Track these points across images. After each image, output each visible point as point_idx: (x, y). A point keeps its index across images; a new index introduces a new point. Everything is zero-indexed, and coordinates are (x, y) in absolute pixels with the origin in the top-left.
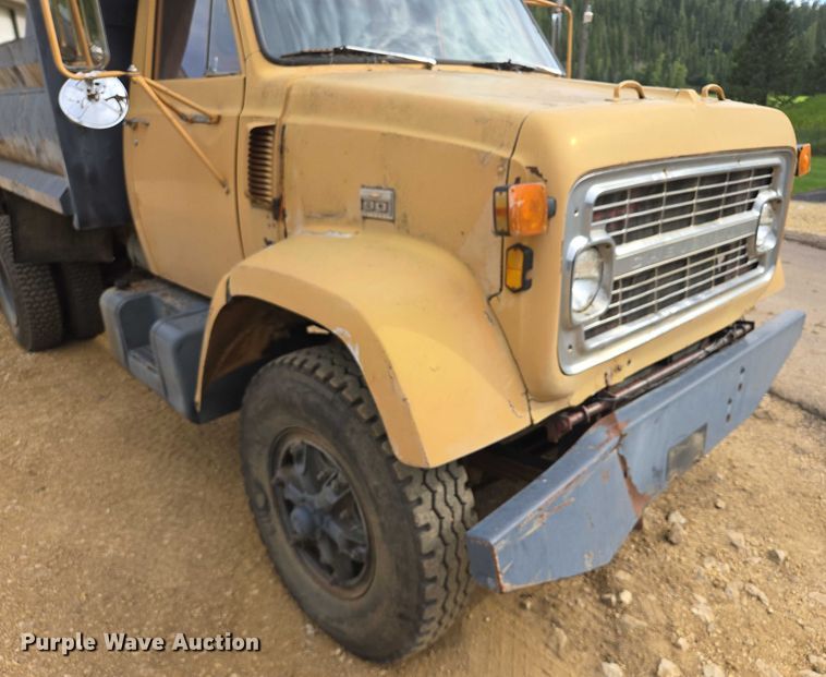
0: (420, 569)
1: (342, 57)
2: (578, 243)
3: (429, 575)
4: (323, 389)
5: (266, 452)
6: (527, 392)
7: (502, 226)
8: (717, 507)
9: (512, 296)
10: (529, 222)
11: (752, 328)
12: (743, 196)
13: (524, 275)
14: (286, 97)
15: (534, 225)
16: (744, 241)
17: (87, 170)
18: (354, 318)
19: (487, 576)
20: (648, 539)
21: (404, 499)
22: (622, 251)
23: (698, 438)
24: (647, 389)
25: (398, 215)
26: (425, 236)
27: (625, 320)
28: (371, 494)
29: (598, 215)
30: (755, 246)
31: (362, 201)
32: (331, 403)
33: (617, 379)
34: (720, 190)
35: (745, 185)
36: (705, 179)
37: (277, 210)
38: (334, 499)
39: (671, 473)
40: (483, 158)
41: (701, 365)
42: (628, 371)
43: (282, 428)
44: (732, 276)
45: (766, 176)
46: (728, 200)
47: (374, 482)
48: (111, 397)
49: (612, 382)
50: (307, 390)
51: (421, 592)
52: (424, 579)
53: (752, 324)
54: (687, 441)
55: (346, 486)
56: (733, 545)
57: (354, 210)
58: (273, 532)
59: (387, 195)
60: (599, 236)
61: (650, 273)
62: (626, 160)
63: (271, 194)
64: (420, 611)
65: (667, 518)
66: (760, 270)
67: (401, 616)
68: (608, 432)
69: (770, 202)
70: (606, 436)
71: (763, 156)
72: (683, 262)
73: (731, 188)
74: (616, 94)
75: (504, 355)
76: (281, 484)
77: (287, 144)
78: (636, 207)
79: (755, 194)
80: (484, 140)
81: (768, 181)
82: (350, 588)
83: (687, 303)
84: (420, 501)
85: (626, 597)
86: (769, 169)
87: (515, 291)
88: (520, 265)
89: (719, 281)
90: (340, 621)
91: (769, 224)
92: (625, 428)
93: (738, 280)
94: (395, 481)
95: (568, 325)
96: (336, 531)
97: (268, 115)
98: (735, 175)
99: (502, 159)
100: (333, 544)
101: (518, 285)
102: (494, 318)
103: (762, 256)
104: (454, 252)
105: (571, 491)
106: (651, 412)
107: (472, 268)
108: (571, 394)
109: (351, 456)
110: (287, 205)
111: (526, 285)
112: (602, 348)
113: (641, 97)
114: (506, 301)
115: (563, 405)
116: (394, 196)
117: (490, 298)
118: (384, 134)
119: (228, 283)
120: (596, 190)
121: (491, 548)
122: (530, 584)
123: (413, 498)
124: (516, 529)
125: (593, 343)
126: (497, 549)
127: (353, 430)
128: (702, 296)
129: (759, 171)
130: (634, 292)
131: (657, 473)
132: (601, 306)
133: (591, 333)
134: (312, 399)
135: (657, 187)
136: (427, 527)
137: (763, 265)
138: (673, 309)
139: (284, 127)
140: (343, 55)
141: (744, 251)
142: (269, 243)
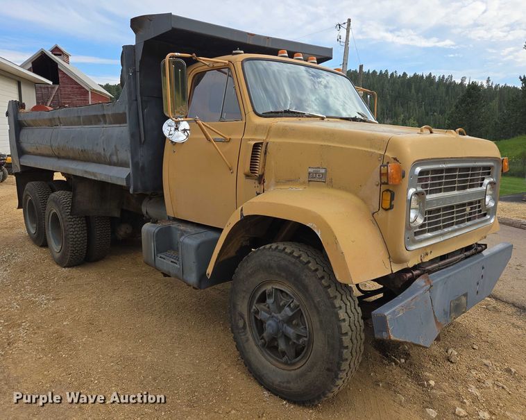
0: (341, 341)
1: (287, 114)
2: (412, 191)
3: (345, 345)
4: (289, 258)
5: (248, 296)
6: (389, 258)
7: (384, 180)
8: (474, 349)
9: (384, 212)
10: (395, 179)
11: (486, 248)
12: (478, 179)
13: (391, 203)
14: (268, 130)
15: (397, 180)
16: (479, 201)
17: (141, 165)
18: (318, 218)
19: (383, 331)
20: (438, 360)
21: (333, 306)
22: (428, 197)
23: (464, 299)
24: (439, 269)
25: (328, 179)
26: (340, 188)
27: (429, 231)
28: (315, 306)
29: (420, 180)
30: (485, 205)
31: (309, 174)
32: (294, 264)
33: (426, 259)
34: (467, 175)
35: (478, 174)
36: (461, 169)
37: (261, 179)
38: (291, 314)
39: (452, 315)
40: (372, 154)
41: (462, 262)
42: (431, 257)
43: (260, 282)
44: (475, 218)
45: (487, 171)
46: (471, 180)
47: (317, 299)
48: (120, 290)
49: (424, 261)
50: (279, 259)
51: (341, 354)
52: (343, 347)
53: (486, 245)
54: (458, 299)
55: (298, 306)
56: (485, 365)
57: (305, 178)
58: (247, 340)
59: (323, 171)
60: (420, 189)
61: (438, 210)
62: (430, 157)
63: (259, 172)
64: (339, 365)
65: (447, 352)
66: (488, 217)
67: (328, 370)
68: (425, 282)
69: (490, 183)
70: (424, 284)
71: (486, 161)
72: (452, 207)
73: (472, 175)
74: (422, 131)
75: (380, 239)
76: (257, 312)
77: (269, 150)
78: (433, 179)
79: (483, 179)
80: (371, 147)
81: (489, 173)
82: (294, 364)
83: (456, 227)
84: (340, 307)
85: (432, 383)
86: (489, 168)
87: (386, 210)
88: (389, 198)
89: (469, 220)
90: (288, 382)
91: (491, 195)
92: (432, 283)
93: (477, 220)
94: (329, 298)
95: (409, 227)
96: (290, 331)
97: (260, 138)
98: (474, 169)
99: (381, 154)
100: (287, 338)
101: (388, 207)
102: (375, 222)
103: (488, 210)
104: (356, 194)
105: (413, 303)
106: (443, 277)
107: (364, 200)
108: (408, 261)
109: (304, 289)
110: (266, 177)
111: (391, 207)
112: (421, 241)
113: (431, 132)
114: (382, 214)
115: (405, 266)
116: (326, 171)
117: (373, 214)
118: (322, 145)
119: (242, 210)
120: (418, 170)
121: (385, 317)
122: (401, 340)
123: (337, 306)
124: (394, 311)
125: (417, 238)
126: (388, 318)
127: (306, 276)
128: (462, 225)
129: (485, 168)
130: (432, 218)
131: (446, 313)
132: (420, 221)
133: (416, 234)
134: (283, 263)
135: (441, 171)
136: (344, 320)
137: (489, 214)
138: (450, 229)
139: (267, 143)
140: (288, 113)
141: (479, 207)
142: (258, 194)
